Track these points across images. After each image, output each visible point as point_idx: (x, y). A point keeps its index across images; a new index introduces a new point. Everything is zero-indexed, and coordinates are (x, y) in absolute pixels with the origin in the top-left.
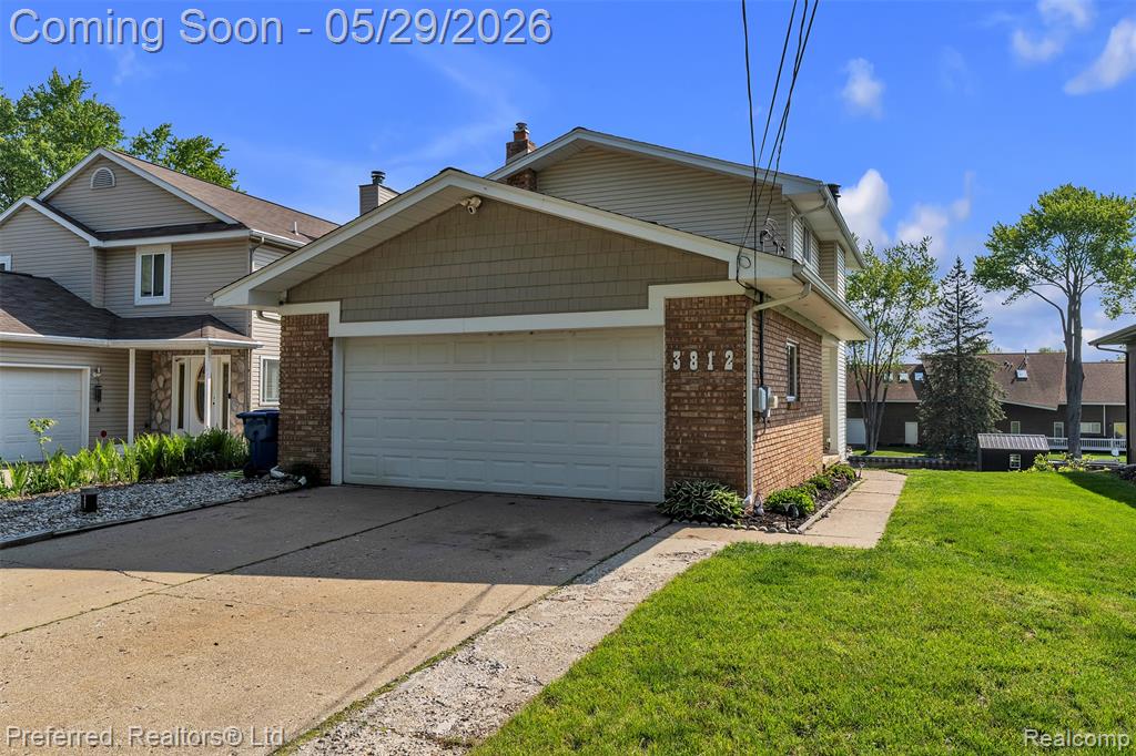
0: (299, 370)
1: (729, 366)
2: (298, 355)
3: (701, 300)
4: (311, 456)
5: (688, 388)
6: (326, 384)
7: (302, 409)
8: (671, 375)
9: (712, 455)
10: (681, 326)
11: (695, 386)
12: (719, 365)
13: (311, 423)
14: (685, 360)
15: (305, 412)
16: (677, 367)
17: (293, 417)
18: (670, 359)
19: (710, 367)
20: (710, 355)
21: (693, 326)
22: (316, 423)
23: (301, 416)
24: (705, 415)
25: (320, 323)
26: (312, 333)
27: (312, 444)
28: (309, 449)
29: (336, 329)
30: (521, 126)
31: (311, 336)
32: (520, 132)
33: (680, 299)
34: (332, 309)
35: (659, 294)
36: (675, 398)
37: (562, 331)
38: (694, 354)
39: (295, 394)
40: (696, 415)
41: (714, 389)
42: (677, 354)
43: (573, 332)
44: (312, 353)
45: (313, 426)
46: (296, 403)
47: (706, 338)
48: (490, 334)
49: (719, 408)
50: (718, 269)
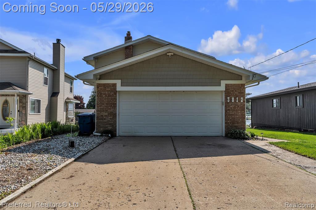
0: (104, 101)
1: (242, 101)
2: (104, 96)
3: (234, 85)
4: (110, 128)
5: (231, 106)
6: (114, 105)
7: (106, 113)
8: (227, 103)
9: (238, 123)
10: (229, 91)
11: (233, 106)
12: (239, 101)
13: (109, 117)
14: (231, 100)
15: (107, 114)
16: (228, 101)
17: (102, 116)
18: (226, 99)
19: (237, 101)
20: (237, 98)
21: (233, 91)
22: (112, 117)
23: (106, 116)
24: (236, 113)
25: (113, 86)
26: (110, 89)
27: (110, 124)
28: (108, 126)
29: (119, 88)
30: (129, 32)
31: (109, 90)
32: (129, 34)
33: (229, 84)
34: (118, 82)
35: (224, 83)
36: (228, 109)
37: (193, 91)
38: (233, 98)
39: (103, 108)
40: (233, 113)
41: (238, 107)
42: (228, 98)
43: (196, 92)
44: (109, 95)
45: (110, 119)
46: (103, 111)
47: (236, 94)
48: (171, 91)
49: (239, 112)
50: (239, 77)
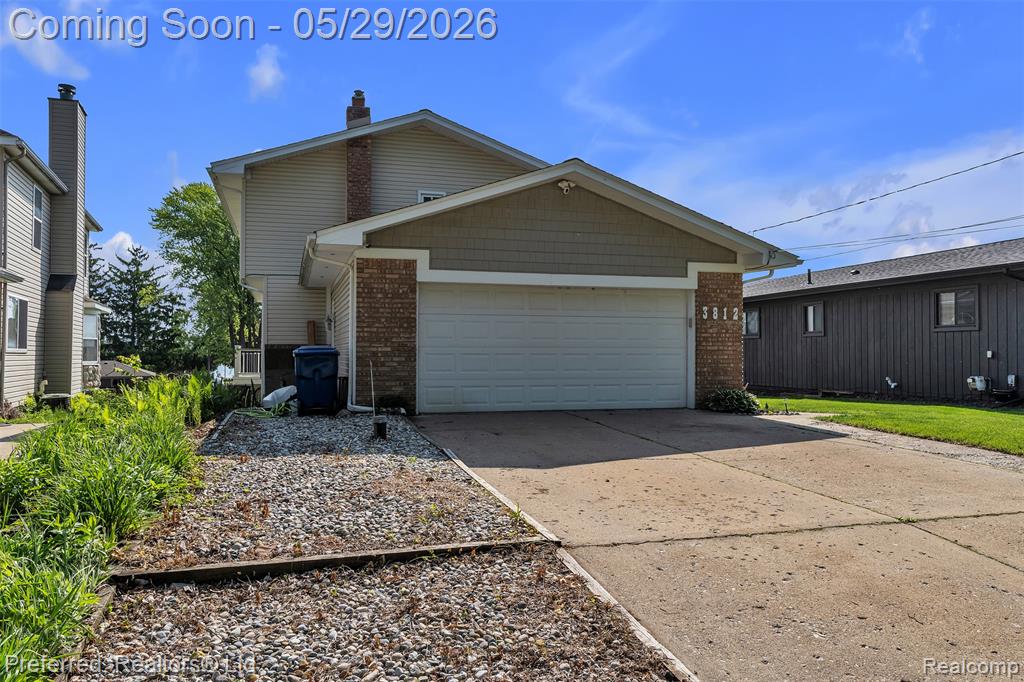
0: (381, 310)
1: (735, 318)
2: (380, 296)
3: (719, 274)
4: (398, 390)
5: (711, 331)
6: (410, 324)
7: (386, 346)
8: (700, 323)
9: (726, 373)
10: (706, 292)
11: (715, 330)
12: (730, 317)
13: (395, 359)
14: (710, 313)
15: (389, 349)
16: (705, 317)
17: (375, 354)
18: (699, 312)
19: (725, 318)
20: (725, 310)
21: (715, 291)
22: (404, 359)
23: (385, 354)
24: (721, 348)
25: (405, 268)
26: (397, 276)
27: (399, 379)
28: (393, 384)
29: (424, 274)
30: (359, 93)
31: (396, 279)
32: (358, 98)
33: (706, 273)
34: (422, 257)
35: (694, 268)
36: (704, 337)
37: (617, 289)
38: (716, 309)
39: (377, 333)
40: (716, 348)
41: (727, 332)
42: (705, 308)
43: (625, 290)
44: (396, 295)
45: (399, 363)
46: (379, 341)
47: (722, 299)
48: (560, 288)
49: (730, 344)
50: (730, 256)
